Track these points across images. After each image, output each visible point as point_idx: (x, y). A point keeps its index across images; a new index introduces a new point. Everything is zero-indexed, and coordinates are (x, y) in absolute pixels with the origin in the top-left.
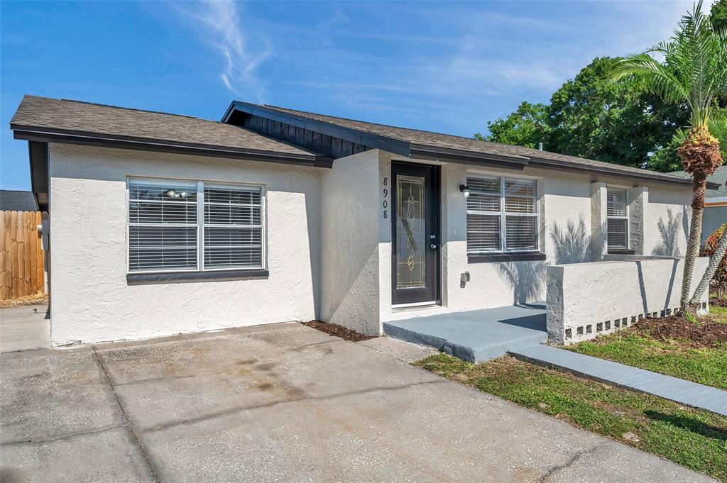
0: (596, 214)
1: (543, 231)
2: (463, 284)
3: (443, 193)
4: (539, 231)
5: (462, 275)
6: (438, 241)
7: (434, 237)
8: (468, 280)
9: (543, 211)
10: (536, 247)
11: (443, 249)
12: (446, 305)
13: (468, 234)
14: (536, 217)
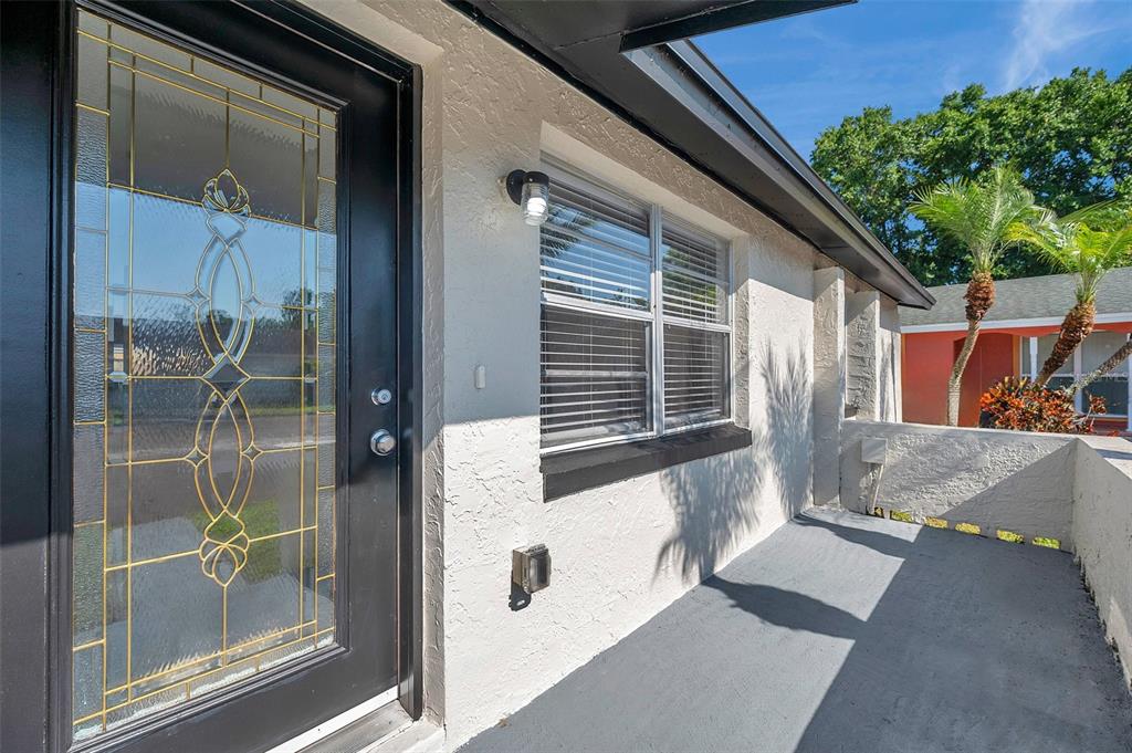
0: (826, 334)
1: (745, 369)
2: (519, 597)
3: (428, 194)
4: (733, 373)
5: (518, 558)
6: (404, 417)
7: (384, 396)
8: (543, 580)
9: (744, 319)
10: (726, 413)
11: (425, 460)
12: (440, 717)
13: (544, 379)
14: (728, 334)
